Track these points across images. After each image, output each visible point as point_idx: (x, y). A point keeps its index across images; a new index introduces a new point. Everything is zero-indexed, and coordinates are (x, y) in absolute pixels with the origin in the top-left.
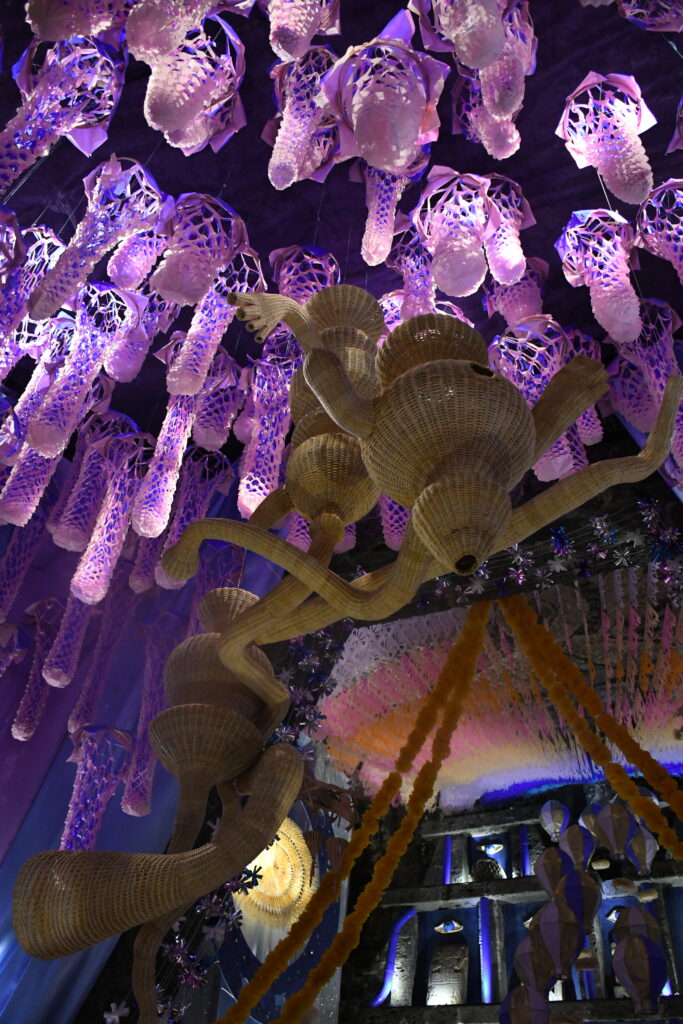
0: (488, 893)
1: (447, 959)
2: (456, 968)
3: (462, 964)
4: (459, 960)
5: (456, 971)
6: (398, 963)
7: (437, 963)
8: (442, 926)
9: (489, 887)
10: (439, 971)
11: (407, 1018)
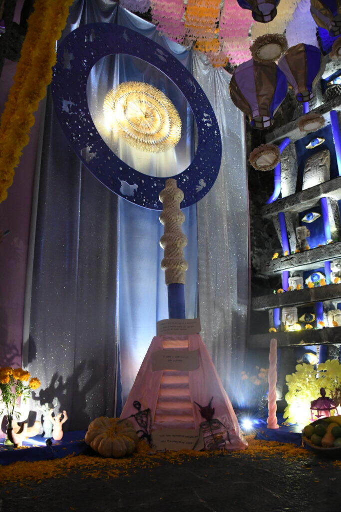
0: (334, 106)
1: (315, 161)
2: (321, 164)
3: (324, 161)
4: (322, 159)
5: (320, 166)
6: (283, 175)
7: (308, 166)
8: (310, 144)
9: (335, 102)
10: (309, 170)
11: (289, 202)
